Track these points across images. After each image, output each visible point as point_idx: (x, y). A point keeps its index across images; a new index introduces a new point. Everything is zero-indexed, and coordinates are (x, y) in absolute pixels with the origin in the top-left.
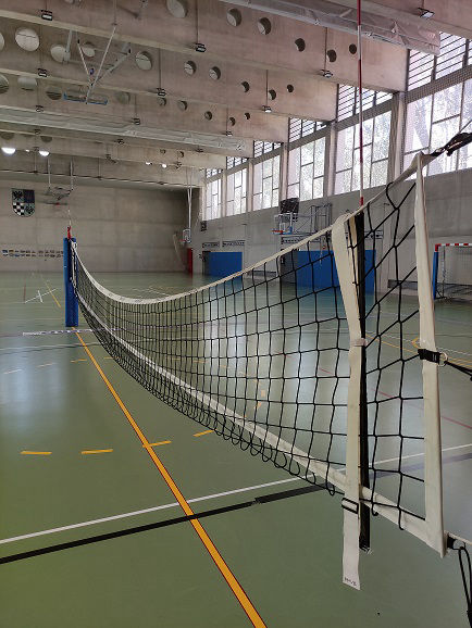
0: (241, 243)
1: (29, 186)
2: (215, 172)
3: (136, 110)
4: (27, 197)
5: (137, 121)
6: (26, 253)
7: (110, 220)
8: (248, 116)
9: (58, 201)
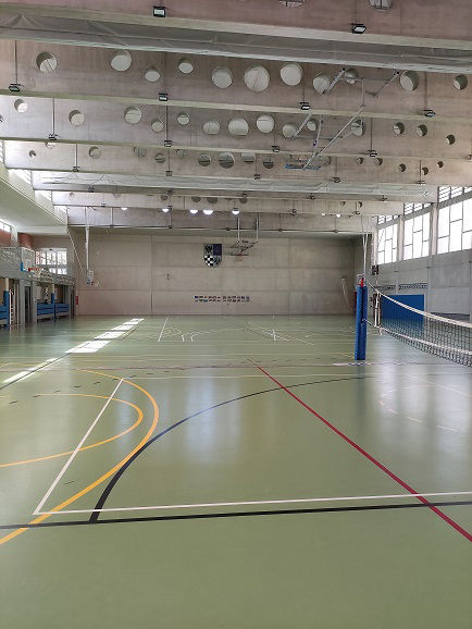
0: (424, 286)
1: (218, 241)
2: (389, 219)
3: (336, 170)
4: (216, 250)
5: (337, 180)
6: (213, 299)
7: (284, 268)
8: (441, 164)
9: (241, 251)
